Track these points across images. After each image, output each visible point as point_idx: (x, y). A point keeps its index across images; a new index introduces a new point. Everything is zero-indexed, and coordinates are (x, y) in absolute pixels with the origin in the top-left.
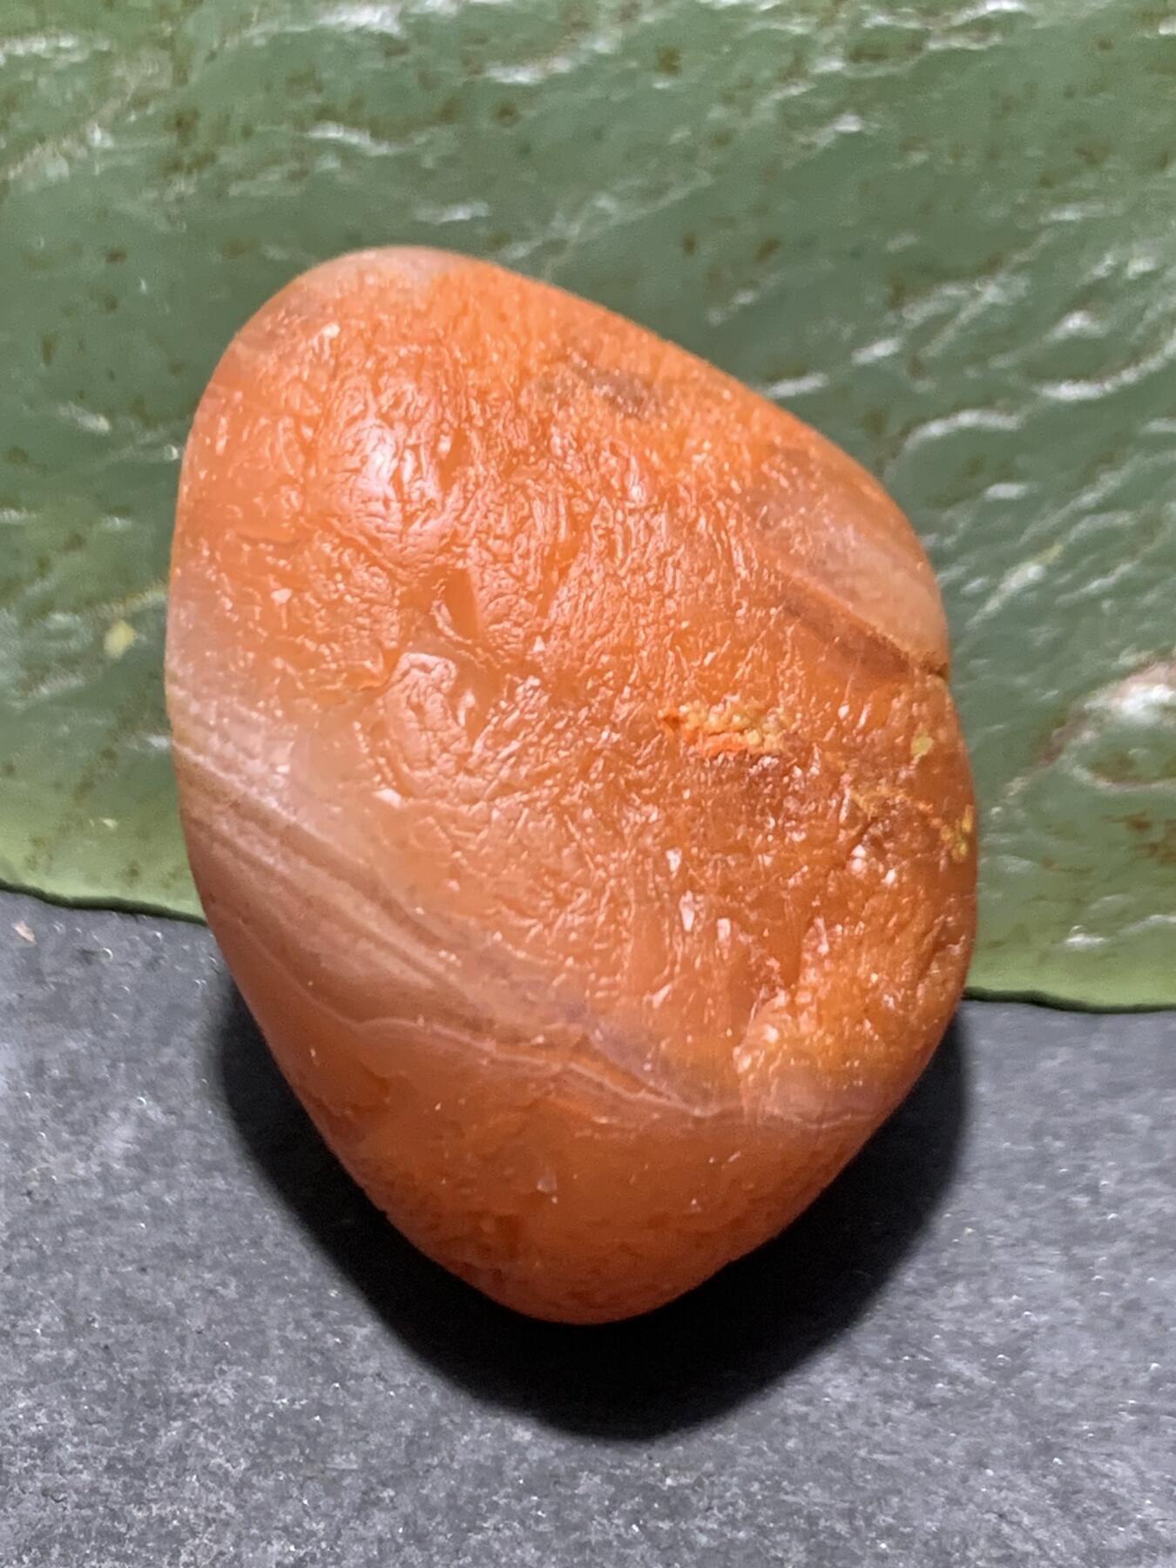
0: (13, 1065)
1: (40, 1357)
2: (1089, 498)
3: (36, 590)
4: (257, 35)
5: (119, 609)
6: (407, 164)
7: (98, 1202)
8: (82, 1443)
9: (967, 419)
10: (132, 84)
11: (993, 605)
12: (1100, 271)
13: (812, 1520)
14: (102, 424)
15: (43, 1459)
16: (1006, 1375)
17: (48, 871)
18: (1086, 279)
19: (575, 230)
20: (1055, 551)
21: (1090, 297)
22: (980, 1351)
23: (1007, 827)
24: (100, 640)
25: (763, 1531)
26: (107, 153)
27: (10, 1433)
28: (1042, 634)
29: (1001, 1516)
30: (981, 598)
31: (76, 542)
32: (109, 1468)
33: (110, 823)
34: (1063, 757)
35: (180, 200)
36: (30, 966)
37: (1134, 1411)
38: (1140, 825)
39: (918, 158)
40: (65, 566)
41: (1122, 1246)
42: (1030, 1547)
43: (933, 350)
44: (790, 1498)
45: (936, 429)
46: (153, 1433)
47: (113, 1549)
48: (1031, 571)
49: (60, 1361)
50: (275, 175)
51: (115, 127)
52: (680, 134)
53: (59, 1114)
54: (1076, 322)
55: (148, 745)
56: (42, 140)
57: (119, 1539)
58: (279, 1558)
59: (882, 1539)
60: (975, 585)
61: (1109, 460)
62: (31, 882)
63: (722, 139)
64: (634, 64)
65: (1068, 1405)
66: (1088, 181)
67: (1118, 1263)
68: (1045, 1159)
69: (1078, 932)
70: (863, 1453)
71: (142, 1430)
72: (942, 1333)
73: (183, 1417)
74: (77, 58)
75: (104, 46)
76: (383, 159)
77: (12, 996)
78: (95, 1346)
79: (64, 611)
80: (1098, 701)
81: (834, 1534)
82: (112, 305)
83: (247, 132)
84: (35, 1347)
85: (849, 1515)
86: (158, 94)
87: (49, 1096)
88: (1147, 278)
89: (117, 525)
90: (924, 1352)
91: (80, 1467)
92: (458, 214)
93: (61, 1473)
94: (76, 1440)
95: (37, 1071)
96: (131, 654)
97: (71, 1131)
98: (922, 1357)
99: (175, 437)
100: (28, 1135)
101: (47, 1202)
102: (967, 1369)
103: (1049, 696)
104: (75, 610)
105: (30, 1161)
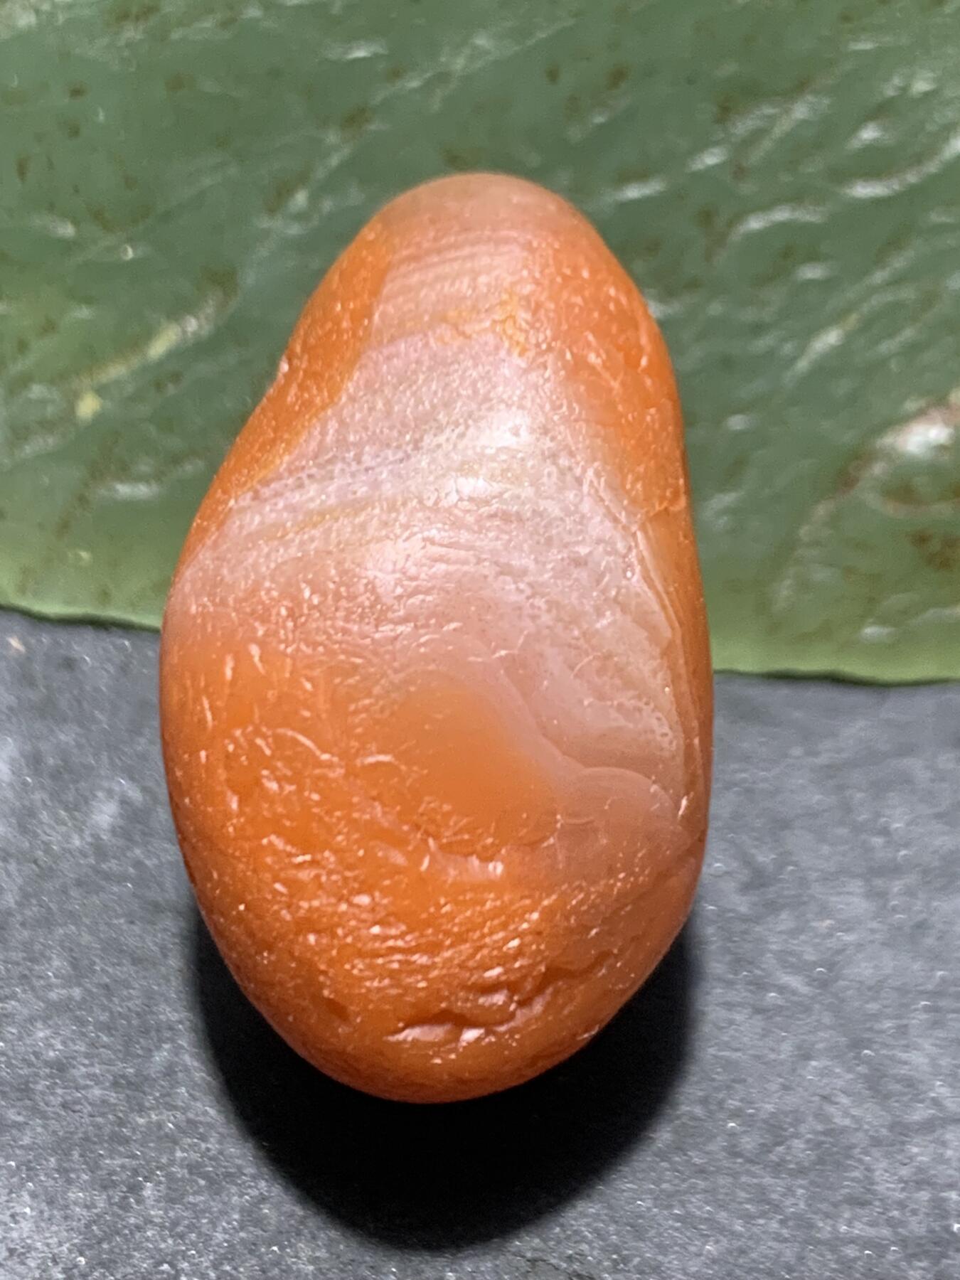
0: (16, 754)
1: (53, 996)
2: (879, 276)
3: (18, 367)
5: (86, 381)
6: (318, 10)
7: (91, 867)
8: (92, 1065)
9: (782, 215)
11: (803, 365)
12: (890, 92)
14: (67, 230)
15: (60, 1078)
16: (824, 984)
17: (37, 594)
18: (876, 98)
19: (459, 64)
20: (853, 319)
21: (879, 112)
22: (800, 968)
23: (816, 543)
24: (72, 407)
26: (69, 6)
27: (33, 1058)
28: (842, 387)
29: (825, 1098)
30: (793, 360)
31: (49, 327)
32: (115, 1084)
33: (85, 555)
34: (859, 485)
35: (129, 45)
36: (24, 675)
37: (926, 1009)
38: (921, 539)
40: (40, 347)
41: (912, 879)
42: (847, 1122)
43: (755, 156)
45: (755, 223)
46: (148, 1054)
47: (121, 1149)
48: (831, 338)
49: (70, 998)
50: (208, 23)
53: (55, 795)
54: (869, 134)
55: (116, 491)
57: (126, 1141)
59: (732, 1120)
60: (788, 348)
61: (895, 243)
62: (22, 603)
65: (873, 1007)
66: (881, 17)
67: (910, 892)
68: (847, 808)
69: (874, 623)
70: (713, 1050)
71: (140, 1052)
72: (771, 951)
73: (172, 1040)
76: (298, 7)
77: (12, 700)
78: (99, 985)
79: (42, 382)
80: (888, 440)
81: (695, 1118)
82: (75, 132)
84: (50, 987)
85: (704, 1101)
87: (47, 782)
88: (927, 95)
89: (84, 313)
90: (759, 968)
91: (92, 1083)
92: (360, 53)
93: (77, 1089)
94: (86, 1062)
95: (35, 761)
96: (99, 418)
97: (67, 809)
98: (758, 972)
99: (131, 240)
100: (31, 813)
101: (51, 869)
102: (794, 982)
103: (848, 438)
104: (52, 382)
105: (36, 835)
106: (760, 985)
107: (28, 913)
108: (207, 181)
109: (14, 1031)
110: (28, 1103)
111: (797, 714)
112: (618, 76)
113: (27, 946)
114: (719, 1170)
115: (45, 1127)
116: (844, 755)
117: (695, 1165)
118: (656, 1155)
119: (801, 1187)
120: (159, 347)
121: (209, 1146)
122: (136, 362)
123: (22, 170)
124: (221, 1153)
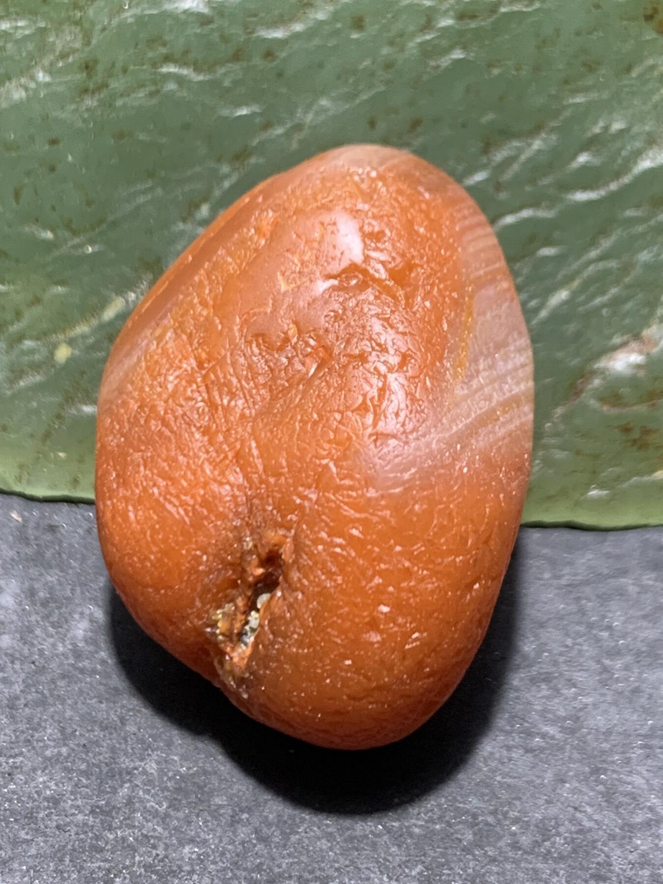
0: (18, 591)
1: (48, 753)
2: (593, 254)
3: (14, 328)
4: (129, 15)
5: (61, 337)
6: (213, 84)
7: (73, 665)
8: (76, 799)
9: (526, 213)
10: (59, 47)
11: (543, 314)
12: (597, 130)
13: (475, 816)
14: (49, 235)
15: (55, 809)
16: (572, 732)
17: (29, 482)
18: (589, 134)
19: (309, 117)
20: (576, 283)
21: (588, 145)
22: (556, 721)
23: (556, 434)
24: (52, 354)
25: (449, 824)
26: (48, 85)
27: (36, 796)
28: (571, 328)
29: (576, 809)
30: (536, 310)
31: (37, 301)
32: (92, 812)
33: (62, 455)
34: (584, 395)
35: (88, 110)
36: (22, 536)
37: (642, 747)
38: (626, 430)
39: (496, 71)
40: (30, 315)
41: (629, 659)
42: (591, 824)
43: (508, 176)
44: (461, 805)
45: (509, 220)
46: (114, 791)
47: (98, 856)
48: (563, 295)
49: (59, 754)
50: (142, 94)
51: (50, 71)
52: (367, 63)
53: (46, 617)
54: (583, 158)
55: (81, 411)
56: (10, 79)
57: (102, 850)
58: (189, 855)
59: (514, 825)
60: (533, 303)
61: (604, 232)
62: (18, 488)
63: (389, 65)
64: (339, 25)
65: (605, 746)
66: (589, 81)
67: (627, 668)
68: (582, 612)
69: (595, 488)
70: (498, 778)
71: (108, 790)
72: (536, 711)
73: (130, 781)
74: (27, 32)
75: (42, 25)
76: (199, 83)
77: (11, 553)
78: (78, 745)
79: (31, 338)
80: (602, 364)
81: (488, 824)
82: (52, 169)
83: (125, 71)
84: (46, 747)
85: (494, 813)
86: (74, 51)
87: (38, 607)
88: (621, 132)
89: (59, 290)
90: (527, 722)
91: (77, 812)
92: (244, 111)
93: (66, 816)
94: (72, 797)
95: (31, 593)
96: (71, 360)
97: (53, 626)
98: (526, 725)
99: (92, 242)
100: (30, 630)
101: (44, 667)
102: (551, 730)
103: (575, 362)
104: (38, 338)
105: (33, 645)
106: (529, 734)
107: (29, 697)
108: (141, 199)
109: (22, 778)
110: (33, 826)
111: (545, 551)
112: (416, 124)
113: (29, 720)
114: (506, 859)
115: (46, 842)
116: (580, 578)
117: (490, 856)
118: (463, 850)
119: (561, 869)
120: (109, 314)
121: (158, 852)
122: (95, 322)
123: (17, 195)
124: (166, 857)
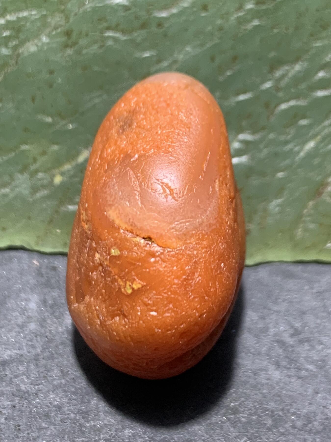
0: (38, 300)
1: (55, 383)
2: (327, 123)
3: (33, 168)
4: (88, 7)
5: (57, 171)
6: (132, 41)
8: (70, 406)
9: (292, 103)
10: (53, 23)
11: (302, 154)
12: (328, 60)
13: (273, 412)
14: (49, 120)
15: (59, 411)
16: (321, 368)
17: (43, 245)
18: (323, 62)
19: (181, 57)
20: (319, 137)
21: (324, 67)
22: (313, 362)
23: (310, 215)
24: (52, 180)
25: (260, 416)
26: (48, 44)
27: (49, 405)
28: (316, 161)
29: (324, 407)
30: (298, 153)
31: (44, 153)
32: (78, 413)
33: (58, 231)
34: (323, 195)
35: (69, 56)
36: (39, 273)
39: (276, 31)
40: (41, 160)
43: (283, 84)
44: (265, 406)
45: (284, 106)
46: (89, 402)
47: (82, 435)
48: (311, 145)
49: (61, 383)
50: (95, 47)
51: (49, 36)
52: (209, 28)
53: (52, 314)
54: (321, 74)
55: (68, 208)
56: (29, 41)
58: (128, 434)
59: (293, 416)
60: (297, 149)
62: (37, 248)
63: (221, 29)
64: (195, 9)
66: (324, 34)
68: (325, 306)
69: (330, 242)
70: (284, 392)
71: (86, 401)
72: (302, 357)
74: (37, 17)
75: (45, 13)
76: (126, 40)
77: (35, 282)
78: (70, 379)
79: (42, 172)
81: (279, 416)
82: (51, 86)
83: (87, 35)
84: (54, 380)
85: (282, 410)
86: (61, 26)
87: (48, 309)
89: (55, 148)
90: (298, 363)
91: (70, 413)
92: (147, 54)
93: (65, 415)
94: (68, 405)
95: (44, 302)
96: (62, 184)
97: (56, 319)
98: (298, 364)
99: (71, 122)
100: (45, 320)
101: (52, 339)
102: (311, 367)
103: (319, 178)
104: (45, 172)
105: (46, 328)
106: (299, 369)
107: (45, 354)
108: (96, 101)
109: (42, 395)
110: (49, 420)
111: (305, 275)
112: (235, 59)
113: (45, 366)
114: (290, 434)
115: (55, 428)
116: (323, 288)
117: (281, 432)
118: (267, 429)
119: (318, 438)
120: (81, 159)
121: (112, 432)
122: (74, 163)
123: (33, 100)
124: (116, 435)
